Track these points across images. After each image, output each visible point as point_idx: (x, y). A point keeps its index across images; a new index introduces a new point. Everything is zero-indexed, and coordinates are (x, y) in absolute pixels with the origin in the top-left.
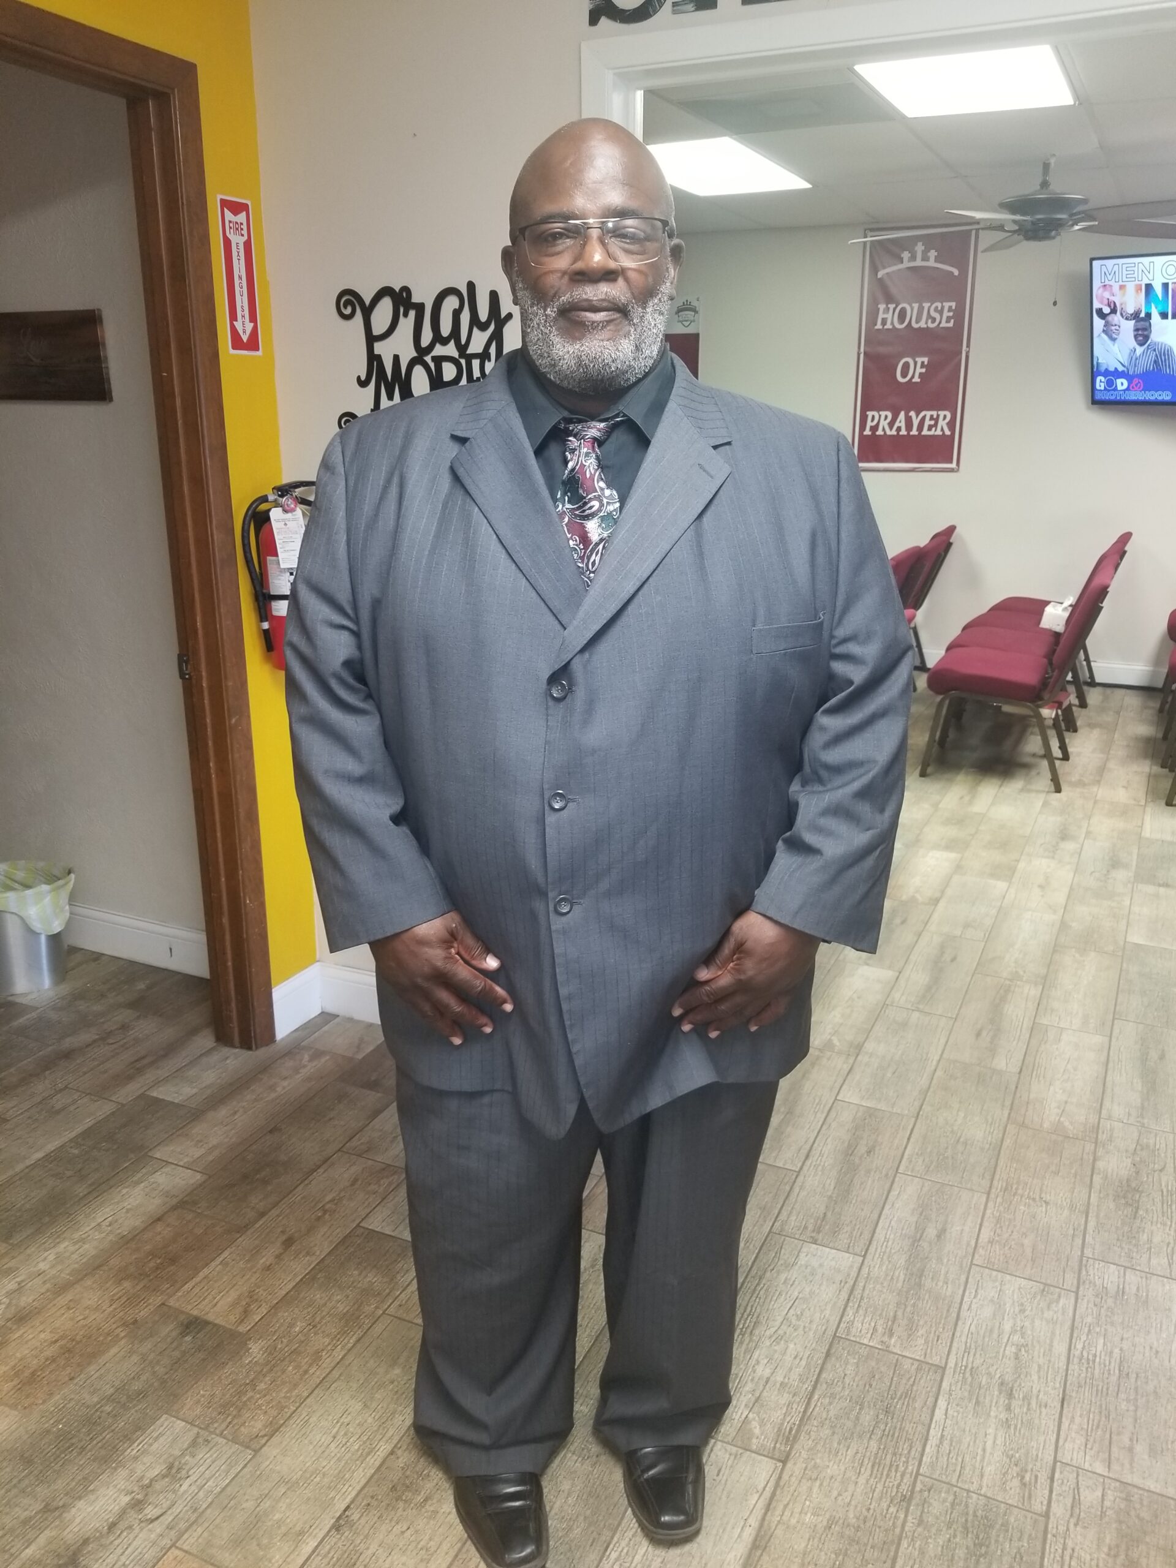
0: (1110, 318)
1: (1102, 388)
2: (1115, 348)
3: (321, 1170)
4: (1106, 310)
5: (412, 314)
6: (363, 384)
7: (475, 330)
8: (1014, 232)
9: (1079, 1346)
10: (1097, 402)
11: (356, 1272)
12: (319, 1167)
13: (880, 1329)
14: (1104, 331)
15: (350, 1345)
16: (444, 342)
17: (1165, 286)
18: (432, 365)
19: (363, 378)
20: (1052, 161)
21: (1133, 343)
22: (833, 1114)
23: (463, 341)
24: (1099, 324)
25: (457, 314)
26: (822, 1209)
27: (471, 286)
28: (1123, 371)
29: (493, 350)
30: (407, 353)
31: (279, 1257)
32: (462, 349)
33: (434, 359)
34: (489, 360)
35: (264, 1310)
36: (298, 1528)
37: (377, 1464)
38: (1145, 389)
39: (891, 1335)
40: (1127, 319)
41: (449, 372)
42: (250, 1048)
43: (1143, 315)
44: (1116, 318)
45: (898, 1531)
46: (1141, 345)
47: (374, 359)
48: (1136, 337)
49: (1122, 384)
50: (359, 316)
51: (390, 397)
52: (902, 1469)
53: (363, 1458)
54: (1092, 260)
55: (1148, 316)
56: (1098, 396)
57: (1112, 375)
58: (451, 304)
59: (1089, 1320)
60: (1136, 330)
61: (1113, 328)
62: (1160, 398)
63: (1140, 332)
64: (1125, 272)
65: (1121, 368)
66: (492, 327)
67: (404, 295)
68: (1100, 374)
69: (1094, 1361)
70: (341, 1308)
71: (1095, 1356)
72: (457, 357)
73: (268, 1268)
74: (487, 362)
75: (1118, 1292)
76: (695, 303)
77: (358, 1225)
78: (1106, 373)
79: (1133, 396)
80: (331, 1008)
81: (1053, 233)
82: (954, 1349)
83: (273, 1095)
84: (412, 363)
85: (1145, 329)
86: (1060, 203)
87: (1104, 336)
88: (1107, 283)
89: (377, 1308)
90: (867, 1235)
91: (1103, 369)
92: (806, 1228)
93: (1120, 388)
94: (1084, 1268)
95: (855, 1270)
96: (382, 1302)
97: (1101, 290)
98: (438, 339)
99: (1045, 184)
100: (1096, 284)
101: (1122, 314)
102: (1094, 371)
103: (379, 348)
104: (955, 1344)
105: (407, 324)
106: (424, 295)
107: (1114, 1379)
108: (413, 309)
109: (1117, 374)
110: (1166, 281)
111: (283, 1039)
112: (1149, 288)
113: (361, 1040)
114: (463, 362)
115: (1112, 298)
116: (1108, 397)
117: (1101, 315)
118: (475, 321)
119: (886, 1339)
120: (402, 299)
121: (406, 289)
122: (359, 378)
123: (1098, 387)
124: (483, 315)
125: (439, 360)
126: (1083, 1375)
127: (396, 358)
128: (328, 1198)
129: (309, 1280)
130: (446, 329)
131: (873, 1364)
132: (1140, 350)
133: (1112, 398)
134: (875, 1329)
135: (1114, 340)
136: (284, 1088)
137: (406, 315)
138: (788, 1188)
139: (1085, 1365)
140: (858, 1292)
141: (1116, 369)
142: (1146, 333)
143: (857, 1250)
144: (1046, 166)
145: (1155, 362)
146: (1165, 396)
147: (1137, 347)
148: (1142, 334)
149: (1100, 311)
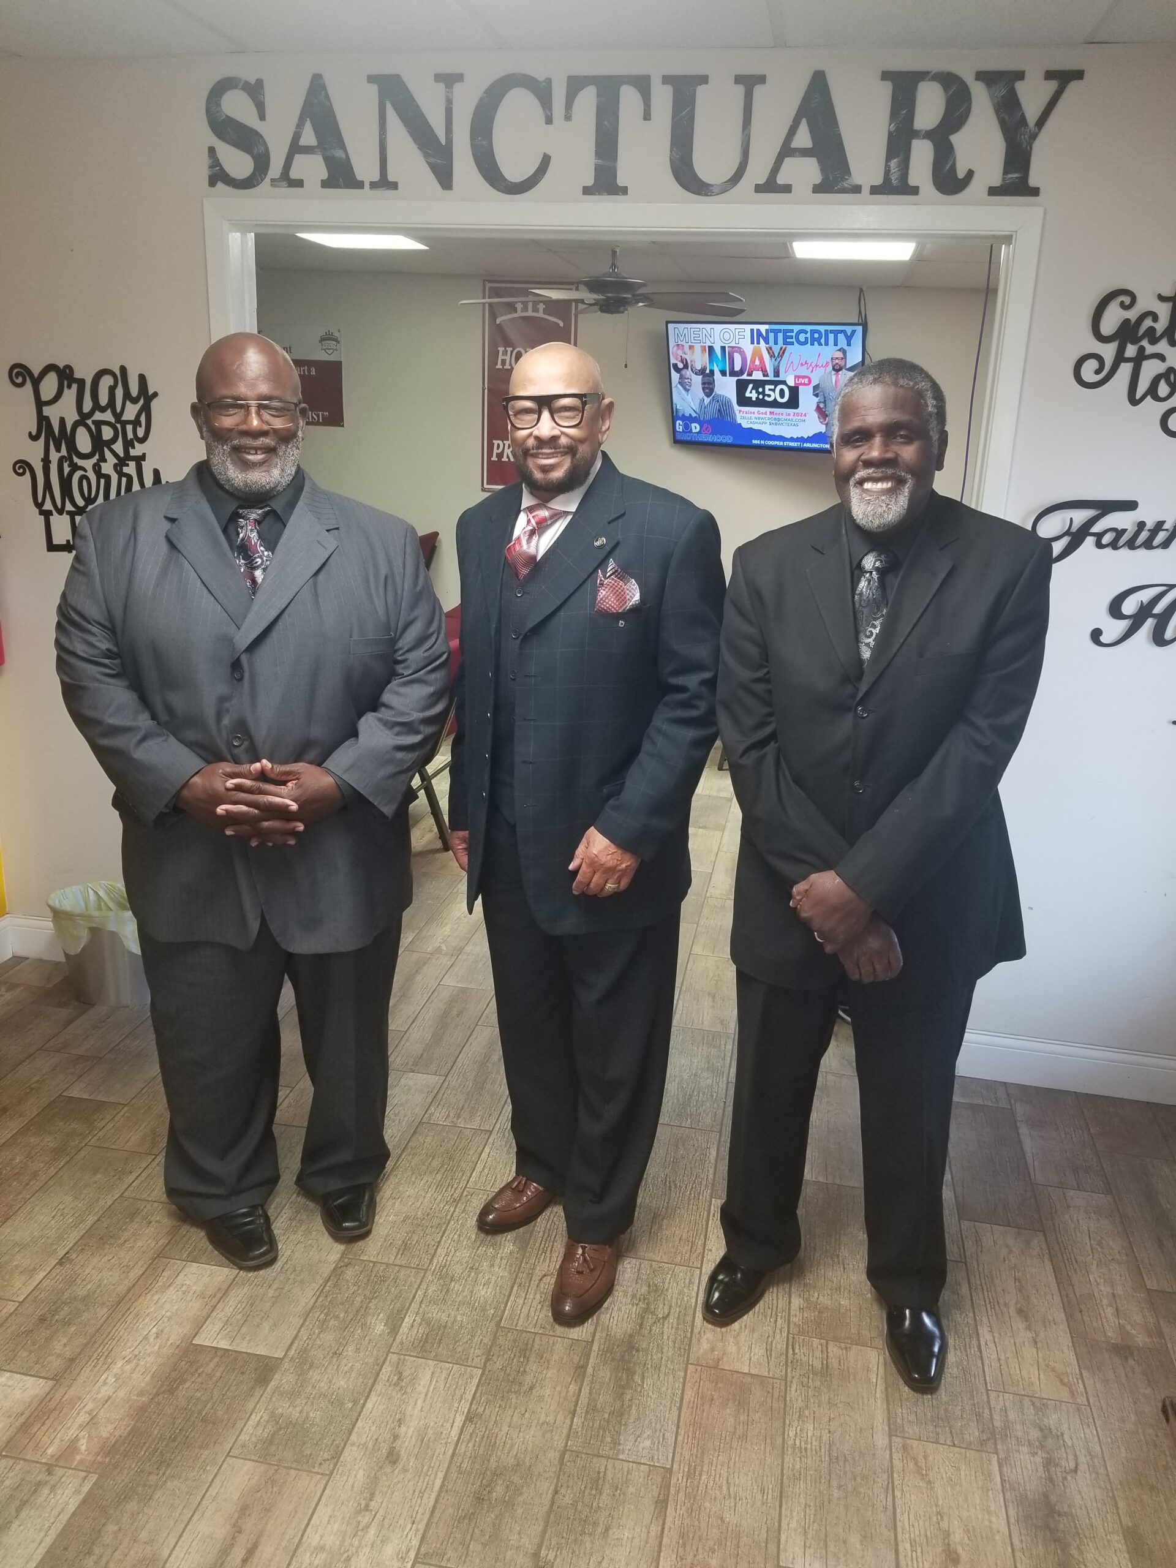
0: (683, 372)
1: (681, 430)
2: (689, 397)
3: (26, 1063)
4: (680, 366)
5: (75, 386)
6: (34, 438)
7: (128, 403)
8: (590, 305)
10: (680, 442)
11: (62, 1123)
12: (24, 1061)
13: (452, 1115)
14: (679, 383)
15: (60, 1166)
16: (103, 410)
17: (723, 348)
18: (93, 427)
19: (34, 433)
20: (617, 250)
21: (702, 395)
22: (436, 993)
23: (118, 410)
24: (675, 376)
25: (112, 390)
26: (420, 1052)
27: (123, 369)
28: (696, 417)
29: (143, 419)
30: (72, 417)
32: (118, 416)
33: (94, 422)
34: (140, 426)
36: (31, 1268)
37: (88, 1227)
38: (713, 433)
39: (459, 1117)
40: (696, 374)
41: (107, 433)
43: (708, 371)
44: (688, 373)
45: (449, 1217)
46: (708, 396)
47: (43, 420)
48: (704, 389)
49: (696, 428)
50: (29, 385)
51: (58, 450)
52: (455, 1186)
53: (76, 1226)
54: (667, 323)
55: (712, 372)
56: (678, 437)
57: (688, 420)
58: (106, 382)
60: (703, 384)
61: (686, 380)
62: (724, 441)
63: (706, 386)
64: (693, 335)
65: (694, 415)
66: (142, 402)
67: (68, 371)
68: (679, 418)
70: (51, 1145)
72: (113, 422)
74: (138, 428)
76: (337, 334)
77: (60, 1095)
78: (683, 418)
79: (704, 438)
80: (21, 952)
81: (622, 309)
82: (499, 1121)
84: (76, 425)
85: (709, 383)
86: (627, 286)
87: (679, 386)
88: (680, 343)
89: (80, 1142)
90: (450, 1064)
91: (680, 414)
92: (407, 1064)
93: (694, 430)
95: (439, 1085)
96: (84, 1139)
97: (675, 348)
98: (97, 407)
99: (613, 269)
100: (672, 344)
101: (692, 370)
102: (674, 415)
103: (47, 411)
104: (501, 1118)
105: (70, 394)
106: (85, 372)
108: (75, 383)
109: (691, 419)
110: (724, 345)
112: (711, 348)
113: (49, 975)
114: (119, 426)
115: (683, 356)
116: (686, 437)
117: (678, 370)
118: (127, 395)
119: (455, 1120)
120: (66, 375)
121: (69, 367)
122: (30, 433)
123: (678, 429)
124: (134, 391)
125: (98, 424)
127: (62, 421)
128: (34, 1080)
129: (24, 1131)
130: (104, 400)
131: (445, 1134)
132: (707, 400)
133: (689, 439)
134: (448, 1116)
135: (687, 390)
137: (69, 387)
138: (397, 1042)
140: (439, 1097)
141: (690, 415)
142: (711, 386)
143: (442, 1072)
144: (614, 253)
145: (719, 411)
146: (728, 439)
147: (705, 398)
148: (708, 387)
149: (675, 366)
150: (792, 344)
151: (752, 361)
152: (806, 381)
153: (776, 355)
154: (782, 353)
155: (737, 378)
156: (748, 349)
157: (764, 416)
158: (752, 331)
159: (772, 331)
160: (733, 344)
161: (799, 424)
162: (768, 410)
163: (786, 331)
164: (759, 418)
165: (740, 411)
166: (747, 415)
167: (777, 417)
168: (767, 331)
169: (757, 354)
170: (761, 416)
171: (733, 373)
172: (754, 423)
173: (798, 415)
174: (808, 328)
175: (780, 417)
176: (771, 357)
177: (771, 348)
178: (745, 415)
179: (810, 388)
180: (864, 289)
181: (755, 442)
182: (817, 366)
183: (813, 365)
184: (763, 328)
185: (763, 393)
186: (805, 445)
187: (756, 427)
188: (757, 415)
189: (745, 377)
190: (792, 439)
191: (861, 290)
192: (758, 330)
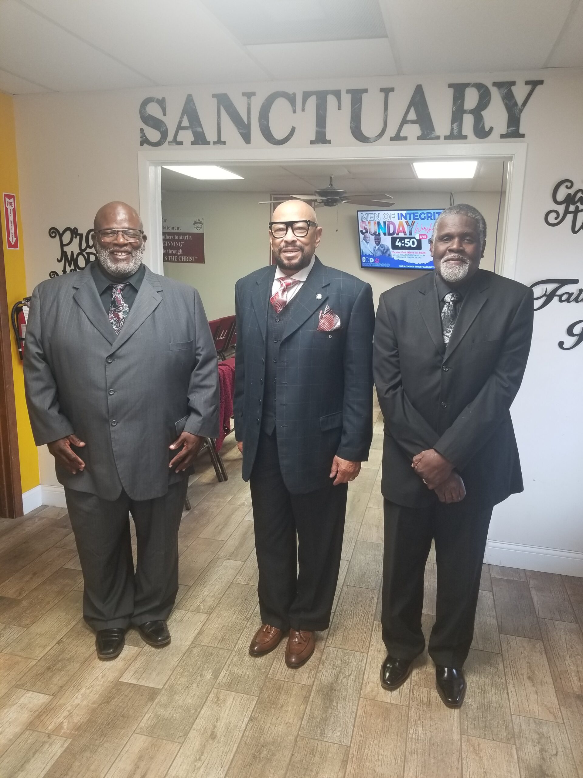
0: (366, 234)
1: (365, 262)
2: (368, 246)
3: (46, 553)
4: (364, 231)
5: (78, 237)
6: (59, 261)
8: (321, 203)
10: (364, 267)
11: (61, 580)
12: (44, 552)
13: (247, 580)
14: (364, 239)
15: (60, 599)
16: (91, 247)
17: (385, 222)
18: (86, 256)
19: (59, 259)
20: (333, 177)
21: (375, 245)
22: (241, 524)
24: (362, 236)
26: (233, 550)
28: (372, 255)
30: (76, 251)
31: (31, 578)
33: (86, 253)
35: (27, 593)
36: (45, 644)
37: (72, 627)
38: (380, 263)
40: (372, 235)
42: (13, 518)
43: (377, 234)
44: (368, 235)
45: (244, 626)
46: (378, 245)
47: (63, 253)
48: (375, 242)
49: (372, 260)
50: (58, 237)
51: (70, 266)
52: (248, 612)
53: (66, 626)
54: (358, 211)
55: (379, 234)
56: (364, 265)
57: (368, 257)
60: (375, 239)
61: (367, 238)
62: (386, 266)
63: (377, 240)
64: (370, 217)
65: (371, 254)
67: (75, 230)
68: (364, 256)
70: (56, 590)
72: (95, 253)
73: (28, 581)
76: (202, 220)
77: (62, 567)
78: (366, 256)
79: (376, 265)
80: (46, 504)
81: (335, 204)
83: (24, 532)
84: (78, 255)
85: (378, 239)
86: (337, 193)
87: (363, 241)
89: (70, 589)
90: (247, 556)
91: (364, 254)
92: (226, 556)
93: (371, 262)
97: (362, 223)
98: (88, 246)
99: (331, 185)
100: (360, 221)
101: (370, 233)
102: (361, 255)
103: (65, 248)
105: (76, 241)
106: (83, 230)
108: (78, 235)
109: (370, 256)
110: (385, 221)
111: (26, 514)
112: (379, 223)
113: (59, 514)
115: (366, 227)
116: (368, 265)
117: (363, 233)
119: (249, 582)
120: (74, 232)
121: (76, 228)
122: (58, 259)
123: (363, 261)
125: (88, 254)
127: (72, 253)
128: (49, 560)
129: (44, 583)
131: (243, 588)
132: (377, 247)
133: (368, 266)
134: (245, 580)
135: (368, 243)
136: (28, 529)
137: (76, 237)
138: (222, 546)
140: (241, 571)
141: (369, 254)
142: (379, 241)
143: (243, 560)
144: (331, 178)
145: (383, 252)
146: (388, 265)
147: (376, 246)
148: (378, 241)
149: (362, 231)
150: (418, 219)
151: (399, 228)
152: (425, 237)
153: (410, 225)
154: (413, 223)
155: (391, 236)
156: (397, 222)
157: (405, 254)
158: (398, 214)
159: (408, 213)
160: (389, 220)
161: (422, 257)
162: (407, 251)
163: (415, 214)
164: (402, 255)
165: (393, 252)
166: (397, 254)
167: (411, 254)
168: (405, 213)
169: (401, 224)
170: (403, 254)
171: (389, 234)
172: (400, 257)
173: (421, 253)
174: (425, 212)
175: (413, 254)
176: (408, 226)
177: (407, 222)
178: (395, 253)
179: (427, 240)
180: (453, 193)
181: (400, 266)
182: (430, 229)
183: (428, 229)
184: (404, 212)
185: (404, 243)
186: (425, 267)
187: (401, 259)
188: (401, 254)
189: (395, 236)
190: (419, 265)
191: (451, 194)
192: (401, 214)
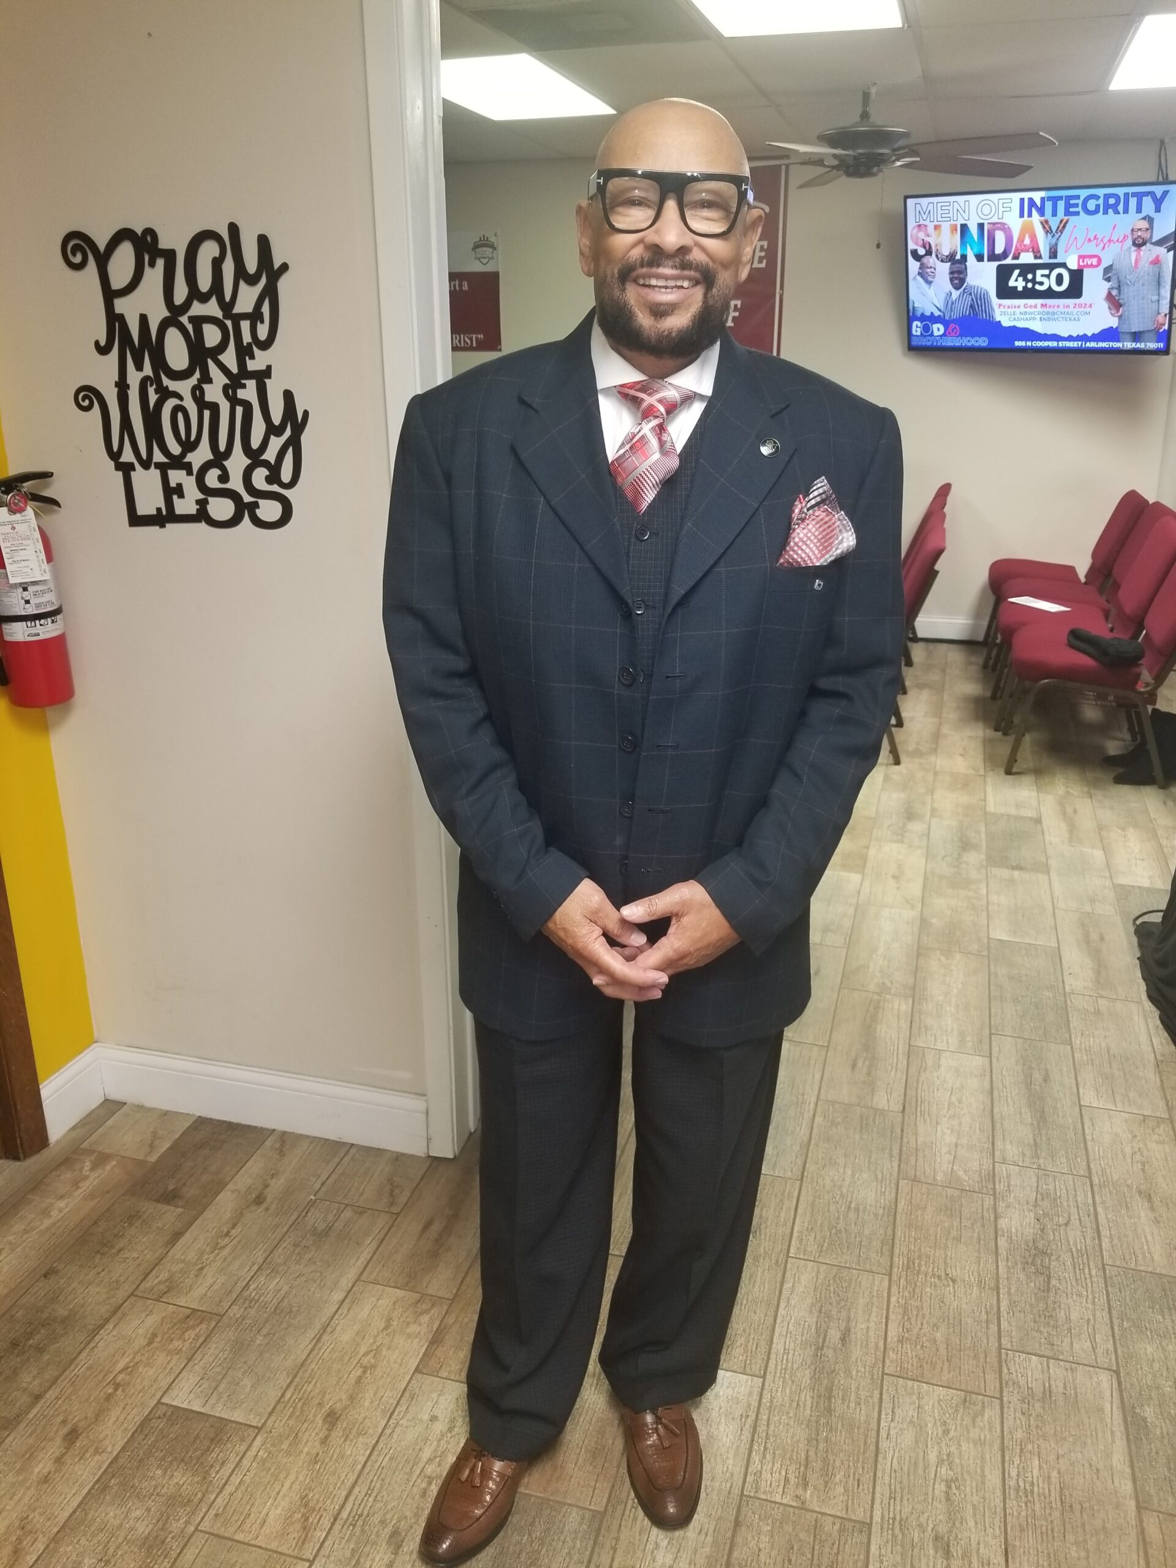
0: (925, 260)
1: (919, 333)
2: (931, 291)
3: (110, 1326)
4: (922, 251)
5: (160, 263)
6: (103, 350)
7: (242, 285)
8: (833, 167)
9: (1014, 1473)
10: (914, 348)
11: (159, 1472)
12: (107, 1320)
13: (793, 1480)
14: (919, 274)
16: (204, 298)
17: (981, 226)
18: (190, 327)
19: (103, 343)
20: (873, 90)
21: (949, 287)
23: (228, 298)
24: (914, 266)
25: (217, 264)
27: (233, 229)
28: (939, 316)
29: (266, 309)
30: (158, 313)
31: (59, 1461)
32: (227, 307)
33: (192, 319)
34: (262, 322)
38: (961, 335)
39: (805, 1486)
40: (942, 261)
41: (212, 336)
42: (16, 1158)
43: (958, 257)
44: (931, 260)
46: (957, 288)
47: (114, 320)
48: (951, 280)
49: (939, 330)
50: (92, 263)
51: (139, 367)
54: (906, 197)
55: (964, 258)
56: (914, 343)
57: (929, 320)
58: (208, 251)
59: (1019, 1435)
60: (952, 273)
61: (929, 270)
62: (977, 344)
63: (956, 275)
64: (940, 212)
65: (937, 313)
66: (263, 281)
67: (149, 239)
68: (917, 319)
69: (1032, 1492)
71: (1032, 1484)
74: (259, 325)
75: (1044, 1392)
76: (493, 239)
77: (159, 1402)
78: (923, 318)
79: (950, 342)
80: (117, 1093)
81: (875, 169)
82: (878, 1496)
83: (47, 1222)
84: (164, 325)
85: (960, 272)
86: (882, 137)
87: (919, 278)
88: (922, 222)
89: (187, 1523)
90: (763, 1348)
91: (919, 314)
93: (936, 333)
94: (1004, 1364)
95: (756, 1397)
96: (193, 1513)
97: (915, 231)
98: (195, 294)
99: (865, 115)
100: (911, 224)
101: (937, 256)
103: (121, 305)
104: (878, 1489)
105: (154, 276)
106: (174, 239)
107: (1056, 1514)
108: (160, 256)
109: (934, 319)
110: (982, 221)
112: (964, 228)
113: (155, 1135)
114: (229, 323)
115: (927, 239)
116: (926, 342)
117: (917, 257)
118: (241, 272)
119: (800, 1492)
120: (146, 245)
121: (150, 232)
122: (97, 343)
123: (914, 333)
124: (251, 264)
126: (1023, 1513)
127: (144, 319)
128: (121, 1365)
130: (205, 282)
131: (789, 1528)
132: (956, 294)
133: (929, 344)
134: (787, 1480)
135: (929, 283)
136: (60, 1211)
137: (152, 264)
139: (1024, 1499)
140: (762, 1428)
141: (932, 313)
142: (962, 276)
144: (866, 96)
145: (971, 306)
146: (983, 342)
147: (953, 291)
148: (958, 277)
149: (915, 253)
150: (1077, 213)
151: (1021, 240)
152: (1094, 261)
153: (1054, 231)
154: (1063, 226)
155: (996, 264)
156: (1015, 223)
157: (1033, 310)
158: (1022, 200)
159: (1050, 199)
160: (995, 220)
161: (1081, 317)
162: (1039, 302)
163: (1069, 198)
164: (1026, 313)
165: (1000, 305)
166: (1009, 310)
167: (1051, 310)
168: (1043, 199)
169: (1028, 230)
170: (1028, 310)
171: (993, 257)
173: (1080, 306)
174: (1101, 192)
175: (1056, 310)
176: (1047, 232)
177: (1047, 222)
179: (1100, 271)
182: (1110, 241)
183: (1105, 240)
184: (1037, 196)
185: (1034, 281)
186: (1088, 344)
187: (1021, 324)
188: (1023, 309)
189: (1009, 261)
190: (1070, 338)
192: (1031, 200)
